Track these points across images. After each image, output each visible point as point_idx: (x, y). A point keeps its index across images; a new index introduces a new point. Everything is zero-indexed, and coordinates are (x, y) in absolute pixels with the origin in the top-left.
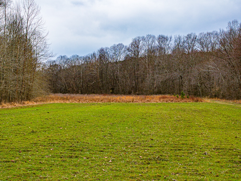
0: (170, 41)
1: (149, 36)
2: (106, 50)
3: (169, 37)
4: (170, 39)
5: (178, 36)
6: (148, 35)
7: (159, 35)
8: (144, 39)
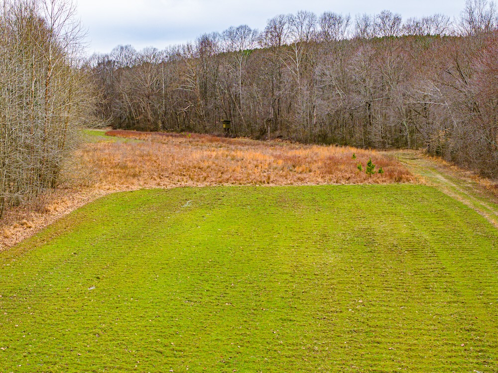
0: (347, 25)
1: (304, 15)
2: (214, 38)
3: (344, 16)
4: (346, 21)
5: (362, 16)
6: (300, 12)
7: (323, 13)
8: (291, 20)
